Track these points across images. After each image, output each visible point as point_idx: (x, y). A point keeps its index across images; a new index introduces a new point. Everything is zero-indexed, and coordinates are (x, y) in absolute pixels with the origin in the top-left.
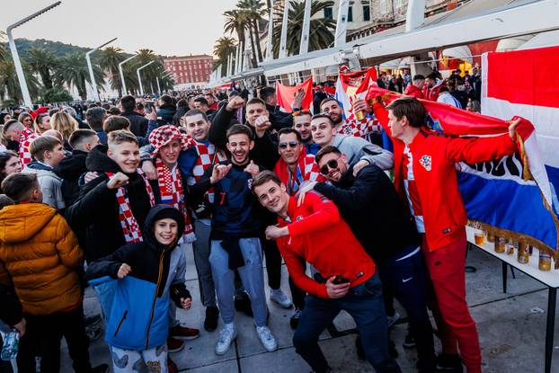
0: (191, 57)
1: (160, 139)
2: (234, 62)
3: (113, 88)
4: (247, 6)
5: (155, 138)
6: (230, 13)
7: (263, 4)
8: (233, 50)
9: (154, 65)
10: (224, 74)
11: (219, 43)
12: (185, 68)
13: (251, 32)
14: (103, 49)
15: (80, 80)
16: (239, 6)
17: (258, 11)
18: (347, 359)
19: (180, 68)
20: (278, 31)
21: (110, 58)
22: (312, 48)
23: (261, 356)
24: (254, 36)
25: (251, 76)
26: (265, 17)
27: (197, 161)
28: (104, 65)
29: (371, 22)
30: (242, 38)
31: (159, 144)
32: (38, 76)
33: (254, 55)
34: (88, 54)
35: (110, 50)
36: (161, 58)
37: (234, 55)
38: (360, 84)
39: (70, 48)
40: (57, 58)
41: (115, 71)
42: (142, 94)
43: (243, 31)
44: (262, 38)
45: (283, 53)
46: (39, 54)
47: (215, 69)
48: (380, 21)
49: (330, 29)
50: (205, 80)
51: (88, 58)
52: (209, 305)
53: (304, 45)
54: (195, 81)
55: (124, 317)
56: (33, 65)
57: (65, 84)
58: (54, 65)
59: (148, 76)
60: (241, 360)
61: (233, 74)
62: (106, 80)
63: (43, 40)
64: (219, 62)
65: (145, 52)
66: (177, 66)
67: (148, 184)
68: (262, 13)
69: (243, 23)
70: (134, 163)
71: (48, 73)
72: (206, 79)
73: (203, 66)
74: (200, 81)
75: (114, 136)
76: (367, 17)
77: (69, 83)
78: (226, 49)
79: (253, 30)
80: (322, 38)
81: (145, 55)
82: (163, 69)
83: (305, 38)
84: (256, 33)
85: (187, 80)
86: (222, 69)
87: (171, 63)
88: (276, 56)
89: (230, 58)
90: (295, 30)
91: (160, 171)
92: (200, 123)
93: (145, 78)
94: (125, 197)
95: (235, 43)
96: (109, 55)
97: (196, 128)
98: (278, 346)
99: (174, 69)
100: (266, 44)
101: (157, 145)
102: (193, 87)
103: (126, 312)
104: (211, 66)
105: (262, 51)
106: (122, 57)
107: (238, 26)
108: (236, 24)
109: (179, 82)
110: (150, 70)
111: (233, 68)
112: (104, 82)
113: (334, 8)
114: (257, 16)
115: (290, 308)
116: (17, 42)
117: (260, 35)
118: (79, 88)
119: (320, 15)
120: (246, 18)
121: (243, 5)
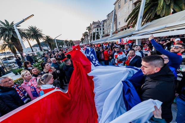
6: (83, 34)
20: (91, 36)
21: (66, 42)
22: (97, 39)
40: (59, 42)
44: (88, 38)
45: (92, 40)
47: (81, 42)
53: (95, 39)
59: (71, 44)
66: (75, 42)
73: (79, 42)
76: (104, 34)
78: (82, 39)
80: (98, 38)
81: (71, 41)
82: (73, 43)
85: (76, 44)
88: (91, 40)
89: (83, 41)
90: (94, 36)
95: (84, 38)
113: (99, 33)
114: (87, 34)
119: (97, 34)
120: (85, 35)
121: (85, 33)
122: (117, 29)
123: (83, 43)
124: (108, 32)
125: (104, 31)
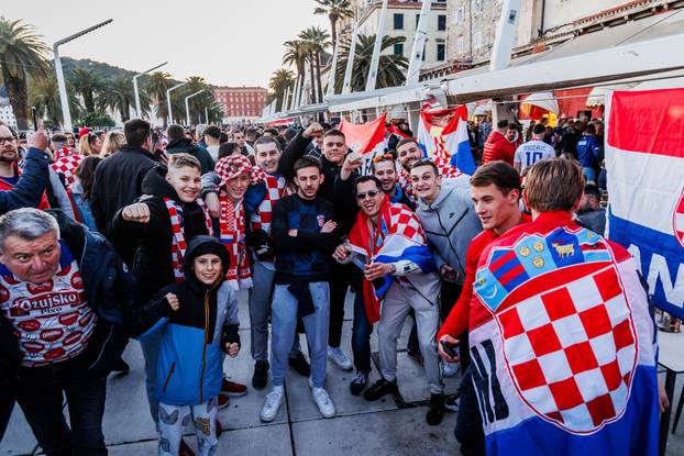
0: (244, 88)
1: (228, 170)
2: (291, 97)
3: (158, 116)
4: (310, 37)
5: (223, 168)
6: (291, 43)
7: (328, 36)
8: (291, 84)
9: (204, 95)
10: (279, 109)
11: (276, 76)
12: (237, 100)
13: (312, 66)
14: (151, 73)
15: (124, 105)
16: (302, 36)
17: (321, 43)
18: (416, 435)
19: (231, 100)
20: (342, 66)
21: (158, 84)
23: (317, 422)
24: (315, 70)
25: (309, 113)
26: (329, 50)
27: (266, 196)
28: (151, 91)
29: (445, 62)
30: (301, 71)
31: (227, 176)
32: (81, 98)
33: (314, 91)
34: (135, 77)
35: (159, 75)
36: (212, 87)
37: (292, 90)
38: (446, 125)
39: (116, 70)
40: (102, 80)
41: (162, 98)
42: (189, 125)
43: (303, 64)
44: (324, 72)
45: (346, 89)
46: (83, 74)
47: (269, 103)
48: (456, 62)
49: (400, 67)
50: (257, 115)
51: (135, 81)
52: (259, 359)
53: (371, 82)
54: (246, 115)
55: (172, 370)
56: (76, 85)
57: (108, 108)
58: (99, 87)
59: (196, 105)
60: (294, 425)
61: (289, 108)
62: (152, 106)
63: (89, 61)
64: (274, 96)
65: (195, 79)
66: (228, 96)
67: (208, 217)
68: (326, 45)
69: (304, 56)
70: (194, 191)
71: (91, 95)
72: (258, 113)
73: (256, 99)
74: (251, 115)
75: (175, 159)
76: (441, 57)
77: (112, 108)
78: (283, 82)
79: (315, 63)
81: (195, 83)
82: (213, 99)
83: (373, 75)
84: (318, 67)
85: (238, 113)
86: (277, 104)
87: (222, 94)
89: (287, 93)
91: (223, 206)
92: (272, 153)
93: (193, 106)
94: (181, 225)
95: (293, 77)
96: (157, 81)
97: (268, 158)
98: (336, 412)
99: (225, 100)
100: (328, 78)
101: (224, 177)
102: (244, 121)
103: (174, 364)
104: (265, 99)
105: (323, 86)
106: (171, 83)
107: (299, 58)
108: (296, 56)
109: (230, 115)
110: (199, 99)
111: (290, 102)
112: (149, 109)
113: (405, 44)
114: (320, 49)
115: (350, 370)
116: (62, 60)
117: (321, 70)
118: (122, 113)
119: (390, 51)
120: (307, 50)
121: (306, 35)
122: (541, 32)
123: (285, 106)
124: (478, 46)
125: (443, 35)
